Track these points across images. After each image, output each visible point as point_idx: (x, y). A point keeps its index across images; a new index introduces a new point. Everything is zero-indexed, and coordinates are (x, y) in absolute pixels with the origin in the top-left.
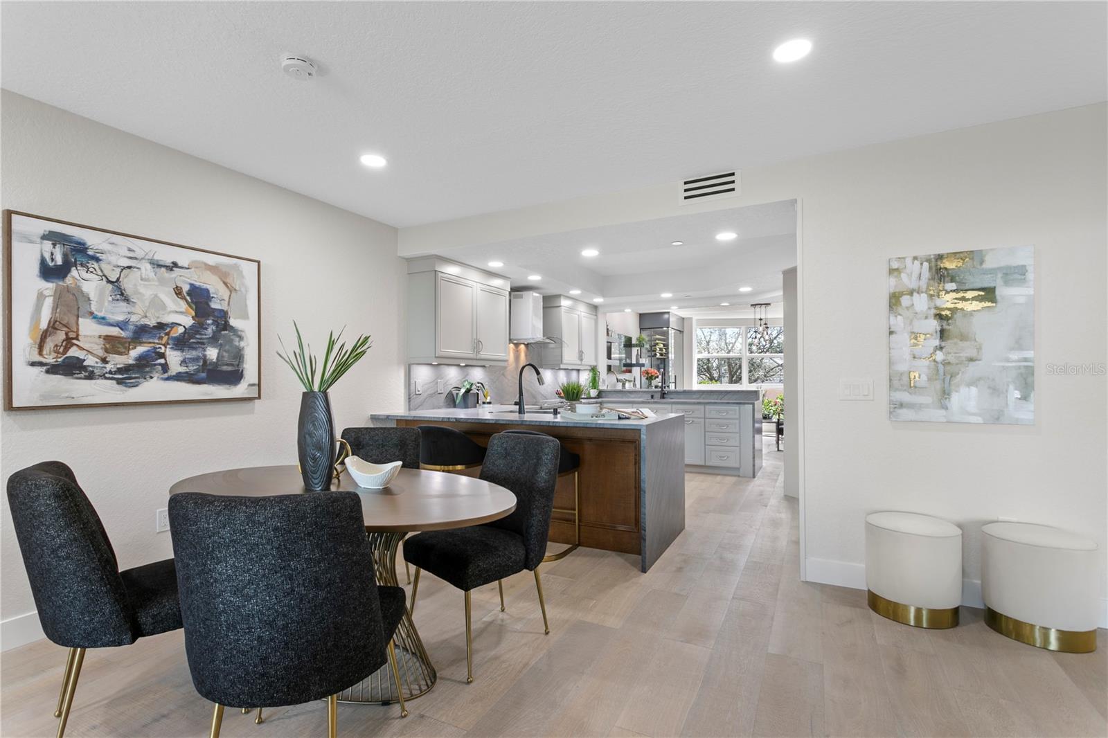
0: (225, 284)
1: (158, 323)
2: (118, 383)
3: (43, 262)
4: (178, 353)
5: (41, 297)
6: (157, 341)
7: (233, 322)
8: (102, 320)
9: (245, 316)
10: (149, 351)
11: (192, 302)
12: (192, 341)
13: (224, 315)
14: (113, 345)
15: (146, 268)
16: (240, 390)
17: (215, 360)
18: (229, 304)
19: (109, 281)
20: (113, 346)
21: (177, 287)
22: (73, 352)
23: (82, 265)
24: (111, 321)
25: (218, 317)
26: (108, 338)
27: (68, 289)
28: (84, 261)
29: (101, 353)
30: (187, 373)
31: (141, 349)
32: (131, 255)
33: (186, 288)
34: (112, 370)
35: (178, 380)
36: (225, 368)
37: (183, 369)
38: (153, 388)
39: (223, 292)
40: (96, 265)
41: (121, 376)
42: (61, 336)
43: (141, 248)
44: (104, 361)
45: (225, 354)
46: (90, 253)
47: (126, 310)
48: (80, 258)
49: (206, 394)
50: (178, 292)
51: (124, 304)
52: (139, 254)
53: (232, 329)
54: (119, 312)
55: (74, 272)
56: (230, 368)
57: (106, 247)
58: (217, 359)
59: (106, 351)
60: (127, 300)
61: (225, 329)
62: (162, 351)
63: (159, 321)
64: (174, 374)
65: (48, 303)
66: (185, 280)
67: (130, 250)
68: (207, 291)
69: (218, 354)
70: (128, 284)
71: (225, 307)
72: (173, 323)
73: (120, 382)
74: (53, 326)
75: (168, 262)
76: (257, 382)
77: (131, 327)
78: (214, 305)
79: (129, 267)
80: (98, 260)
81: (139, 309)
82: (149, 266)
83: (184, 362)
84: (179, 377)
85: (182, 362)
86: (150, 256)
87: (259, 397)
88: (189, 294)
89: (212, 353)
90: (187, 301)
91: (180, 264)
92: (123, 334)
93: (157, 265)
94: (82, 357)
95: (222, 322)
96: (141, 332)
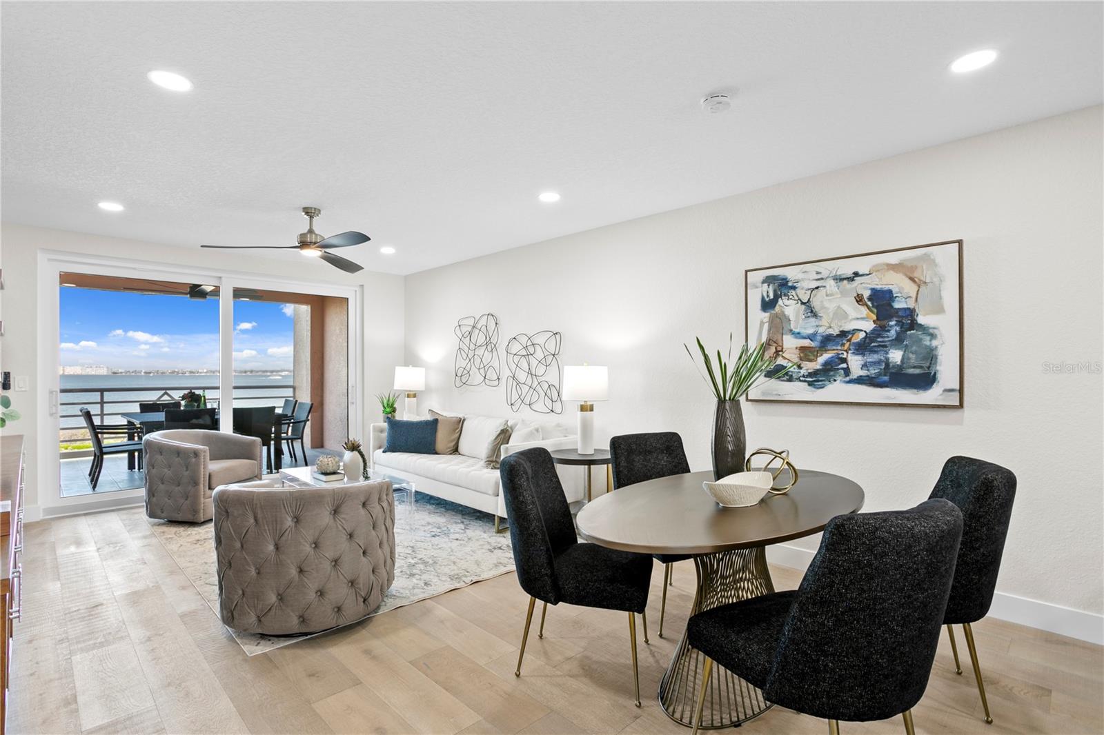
0: (912, 279)
1: (841, 331)
2: (809, 385)
3: (763, 298)
4: (859, 358)
5: (762, 323)
6: (840, 348)
7: (921, 320)
8: (798, 335)
9: (939, 309)
10: (833, 357)
11: (873, 306)
12: (873, 344)
13: (911, 313)
14: (806, 353)
15: (831, 283)
16: (932, 395)
17: (899, 363)
18: (916, 300)
19: (803, 303)
20: (806, 355)
21: (858, 295)
22: (780, 361)
23: (785, 295)
24: (804, 335)
25: (902, 317)
26: (802, 349)
27: (777, 316)
28: (786, 291)
29: (796, 360)
30: (868, 376)
31: (826, 356)
32: (819, 276)
33: (867, 294)
34: (805, 374)
35: (859, 383)
36: (911, 371)
37: (864, 373)
38: (837, 390)
39: (910, 289)
40: (794, 293)
41: (811, 379)
42: (773, 350)
43: (825, 268)
44: (800, 367)
45: (911, 355)
46: (790, 284)
47: (815, 324)
48: (785, 291)
49: (888, 398)
50: (859, 299)
51: (813, 320)
52: (825, 274)
53: (922, 327)
54: (809, 327)
55: (780, 302)
56: (917, 371)
57: (800, 276)
58: (902, 361)
59: (801, 359)
60: (815, 316)
61: (911, 328)
62: (845, 356)
63: (841, 329)
64: (855, 377)
65: (766, 326)
66: (864, 287)
67: (818, 273)
68: (890, 292)
69: (903, 356)
70: (816, 303)
71: (911, 305)
72: (854, 330)
73: (810, 384)
74: (768, 344)
75: (849, 273)
76: (957, 387)
77: (819, 338)
78: (897, 305)
79: (817, 288)
80: (794, 288)
81: (824, 322)
82: (832, 282)
83: (864, 366)
84: (860, 381)
85: (863, 366)
86: (833, 274)
87: (961, 406)
88: (870, 299)
89: (896, 356)
90: (867, 306)
91: (861, 273)
92: (813, 344)
93: (839, 279)
94: (785, 365)
95: (909, 320)
96: (827, 340)
